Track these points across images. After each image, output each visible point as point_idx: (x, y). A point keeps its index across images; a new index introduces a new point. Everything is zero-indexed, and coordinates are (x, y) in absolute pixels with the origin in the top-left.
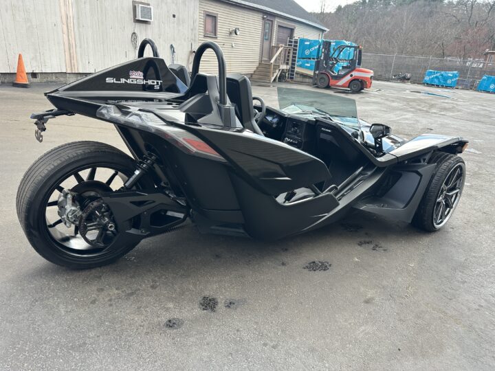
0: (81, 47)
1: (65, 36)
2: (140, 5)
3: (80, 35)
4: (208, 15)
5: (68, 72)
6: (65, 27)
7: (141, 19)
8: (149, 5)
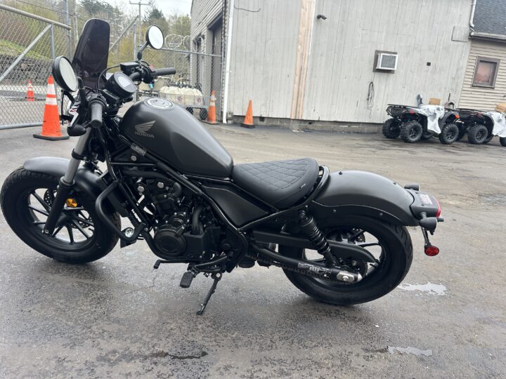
0: (309, 96)
1: (296, 86)
2: (382, 54)
3: (310, 84)
4: (483, 61)
5: (293, 118)
6: (297, 78)
7: (380, 68)
8: (396, 53)
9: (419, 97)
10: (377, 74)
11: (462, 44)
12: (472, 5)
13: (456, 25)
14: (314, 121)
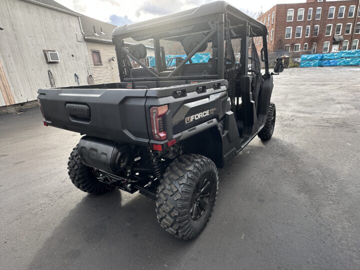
0: (13, 86)
2: (49, 52)
4: (94, 52)
7: (51, 61)
8: (54, 51)
9: (75, 75)
10: (50, 65)
11: (82, 43)
12: (79, 22)
13: (76, 33)
14: (24, 103)
